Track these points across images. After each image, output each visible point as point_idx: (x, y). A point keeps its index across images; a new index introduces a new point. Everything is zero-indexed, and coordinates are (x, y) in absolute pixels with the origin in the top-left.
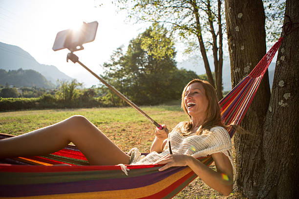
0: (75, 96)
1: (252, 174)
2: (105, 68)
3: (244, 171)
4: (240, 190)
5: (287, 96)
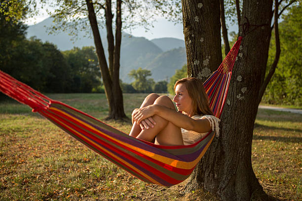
1: (213, 167)
3: (204, 166)
4: (201, 186)
5: (244, 90)
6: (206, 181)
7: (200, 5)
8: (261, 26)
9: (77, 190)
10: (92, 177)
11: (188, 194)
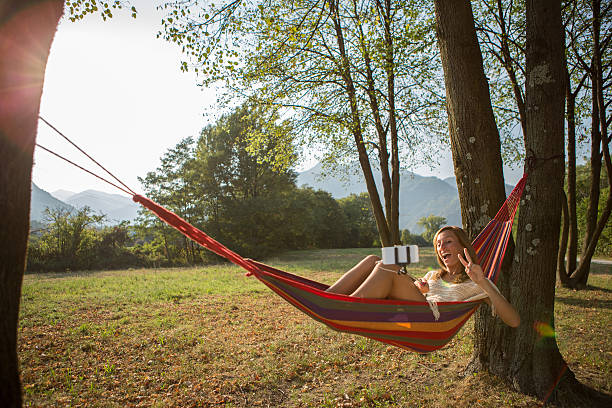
0: (85, 244)
1: (500, 342)
2: (151, 185)
3: (489, 341)
4: (485, 368)
5: (536, 242)
6: (491, 362)
7: (472, 140)
8: (552, 158)
9: (337, 364)
10: (355, 349)
11: (468, 377)
